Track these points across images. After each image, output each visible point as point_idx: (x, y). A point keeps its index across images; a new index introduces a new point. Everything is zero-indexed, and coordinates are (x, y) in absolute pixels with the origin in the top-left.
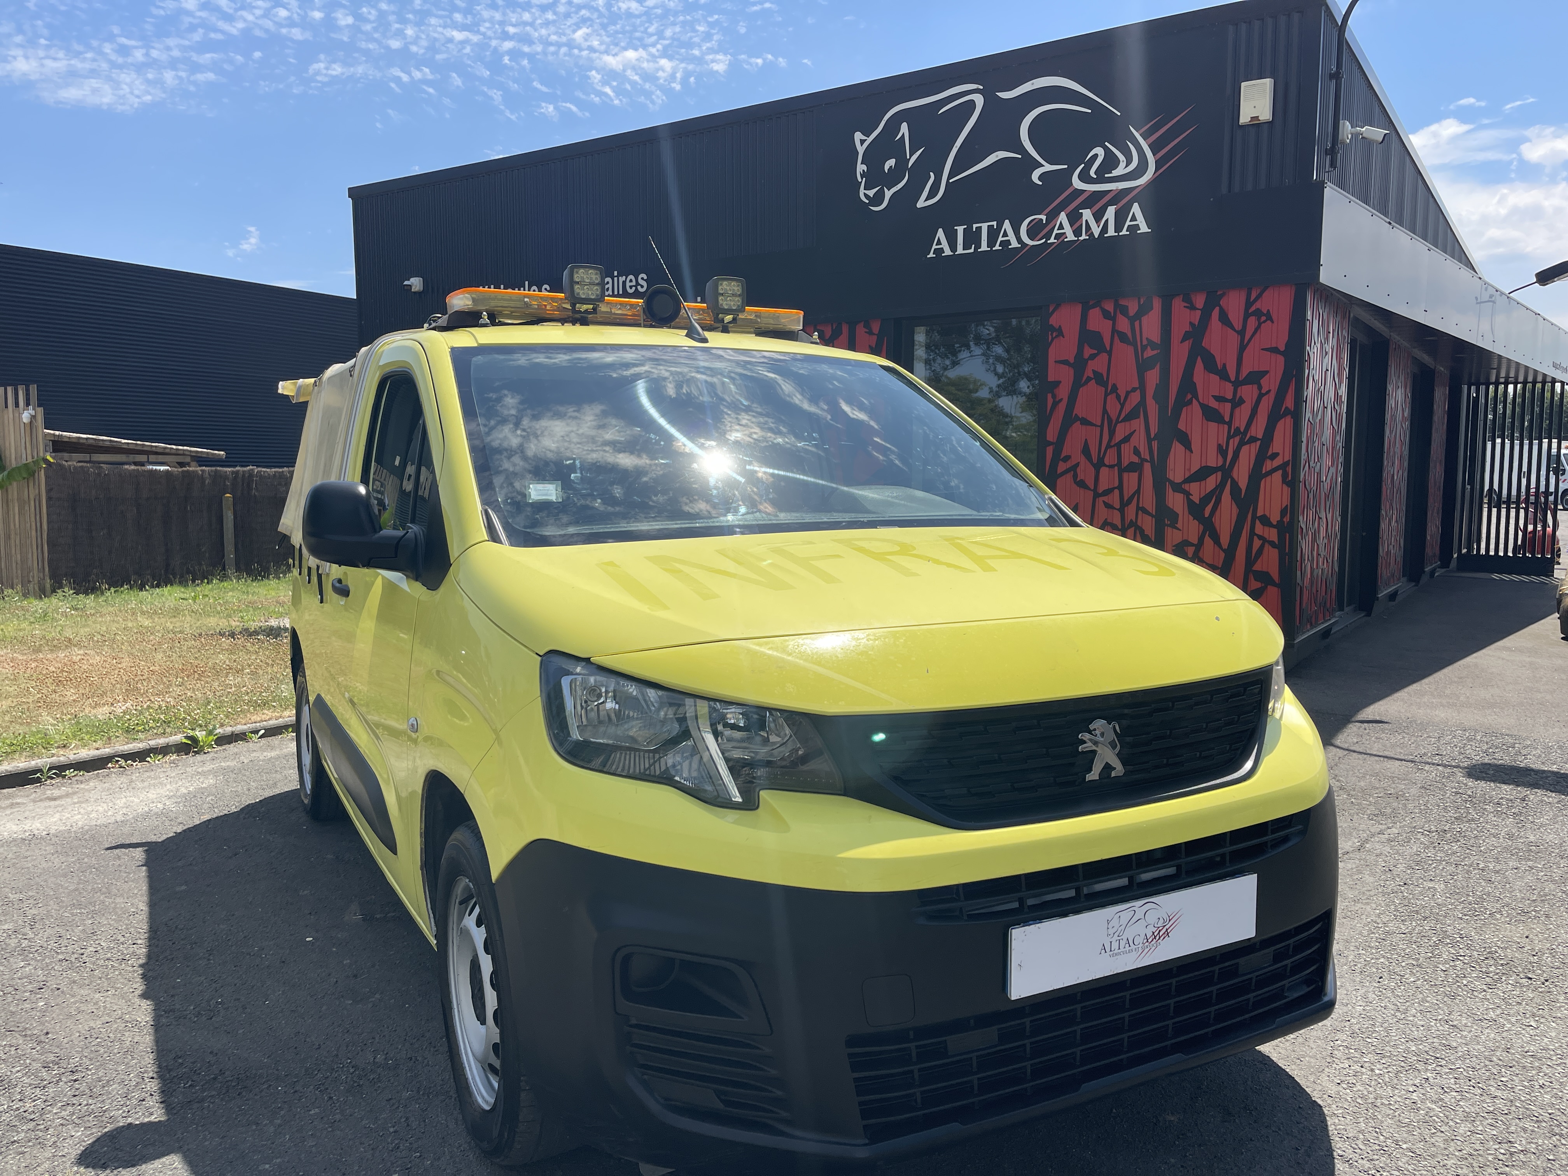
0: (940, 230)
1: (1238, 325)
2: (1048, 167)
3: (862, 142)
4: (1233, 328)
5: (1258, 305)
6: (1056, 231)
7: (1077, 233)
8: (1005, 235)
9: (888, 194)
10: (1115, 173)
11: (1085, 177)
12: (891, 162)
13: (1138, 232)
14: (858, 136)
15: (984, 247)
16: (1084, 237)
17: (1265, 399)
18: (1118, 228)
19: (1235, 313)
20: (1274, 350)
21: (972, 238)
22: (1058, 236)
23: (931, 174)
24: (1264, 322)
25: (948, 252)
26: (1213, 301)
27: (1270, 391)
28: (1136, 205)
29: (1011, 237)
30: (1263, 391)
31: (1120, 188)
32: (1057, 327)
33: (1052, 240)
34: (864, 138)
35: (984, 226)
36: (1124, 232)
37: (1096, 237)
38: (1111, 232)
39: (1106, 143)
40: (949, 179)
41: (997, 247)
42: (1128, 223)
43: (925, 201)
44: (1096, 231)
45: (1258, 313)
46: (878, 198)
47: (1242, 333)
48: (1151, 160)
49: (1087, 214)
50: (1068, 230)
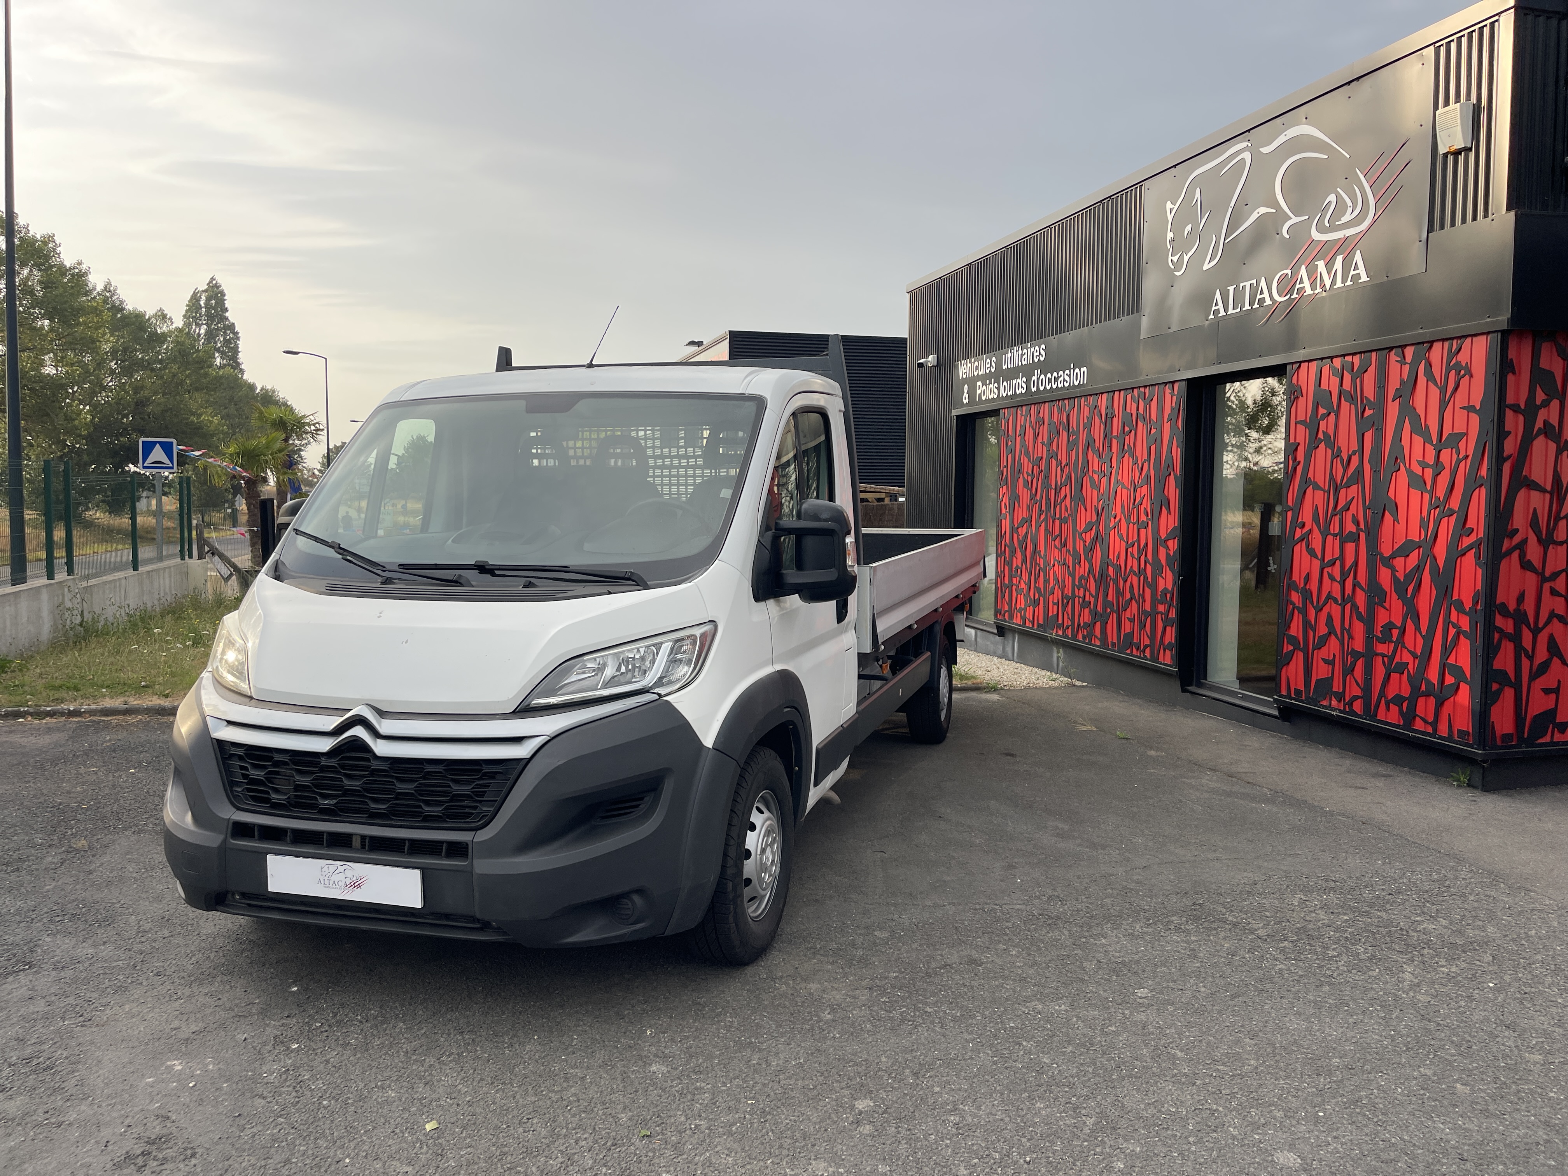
0: (1218, 291)
1: (1441, 381)
3: (1171, 210)
4: (1436, 384)
5: (1458, 358)
6: (1298, 286)
7: (1313, 288)
8: (1262, 293)
9: (1186, 258)
10: (1344, 219)
11: (1320, 226)
12: (1189, 228)
13: (1360, 281)
14: (1169, 205)
15: (1247, 307)
16: (1318, 290)
17: (1462, 464)
18: (1344, 281)
19: (1439, 367)
20: (1470, 409)
23: (1213, 238)
24: (1464, 376)
25: (1222, 313)
26: (1420, 354)
27: (1467, 457)
28: (1358, 252)
29: (1266, 295)
30: (1461, 457)
31: (1347, 236)
32: (1298, 386)
33: (1295, 296)
34: (1173, 206)
35: (1248, 284)
36: (1349, 283)
37: (1328, 289)
38: (1339, 284)
39: (1338, 189)
40: (1224, 240)
42: (1352, 273)
43: (1210, 262)
44: (1328, 282)
45: (1458, 367)
46: (1179, 264)
47: (1444, 389)
48: (1372, 202)
49: (1321, 265)
50: (1307, 284)
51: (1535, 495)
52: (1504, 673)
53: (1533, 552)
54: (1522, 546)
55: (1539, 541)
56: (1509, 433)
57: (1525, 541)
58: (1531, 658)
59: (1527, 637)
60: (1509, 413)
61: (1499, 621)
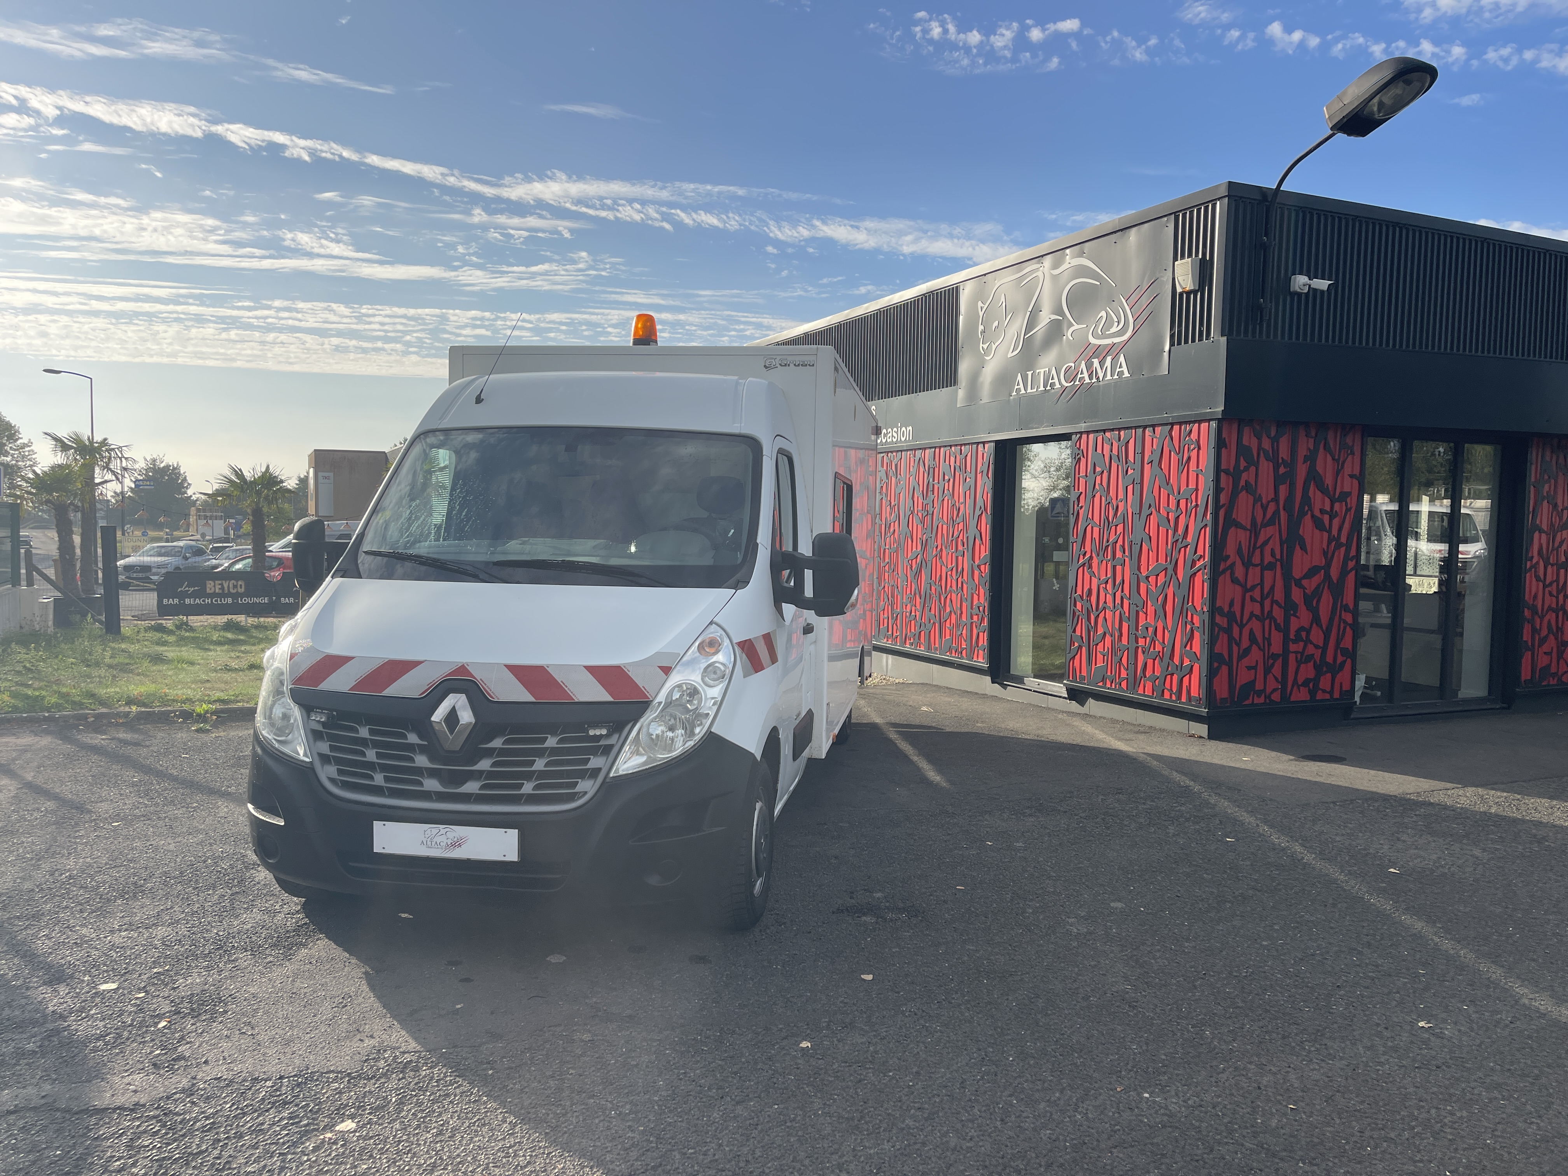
0: (1019, 375)
1: (1179, 452)
2: (1076, 327)
3: (982, 308)
4: (1176, 453)
5: (1191, 435)
6: (1079, 376)
7: (1091, 377)
8: (1053, 378)
9: (994, 347)
10: (1112, 331)
11: (1095, 334)
12: (996, 324)
13: (1123, 376)
14: (980, 304)
15: (1042, 388)
16: (1094, 380)
18: (1112, 375)
19: (1178, 441)
20: (1198, 472)
21: (1035, 380)
22: (1080, 380)
23: (1016, 332)
24: (1194, 449)
25: (1023, 391)
26: (1166, 431)
27: (1197, 505)
28: (1122, 355)
29: (1056, 380)
30: (1193, 505)
31: (1114, 343)
32: (1081, 450)
33: (1077, 383)
34: (983, 305)
35: (1042, 371)
36: (1116, 377)
37: (1101, 380)
38: (1109, 377)
39: (1107, 308)
40: (1025, 336)
41: (1048, 387)
42: (1118, 370)
43: (1013, 352)
44: (1101, 375)
45: (1190, 443)
46: (989, 351)
47: (1181, 457)
48: (1131, 320)
49: (1096, 362)
50: (1086, 375)
51: (1240, 531)
52: (1221, 655)
53: (1239, 572)
54: (1232, 567)
55: (1243, 564)
56: (1224, 489)
57: (1234, 564)
58: (1238, 645)
59: (1236, 630)
60: (1223, 476)
61: (1218, 619)
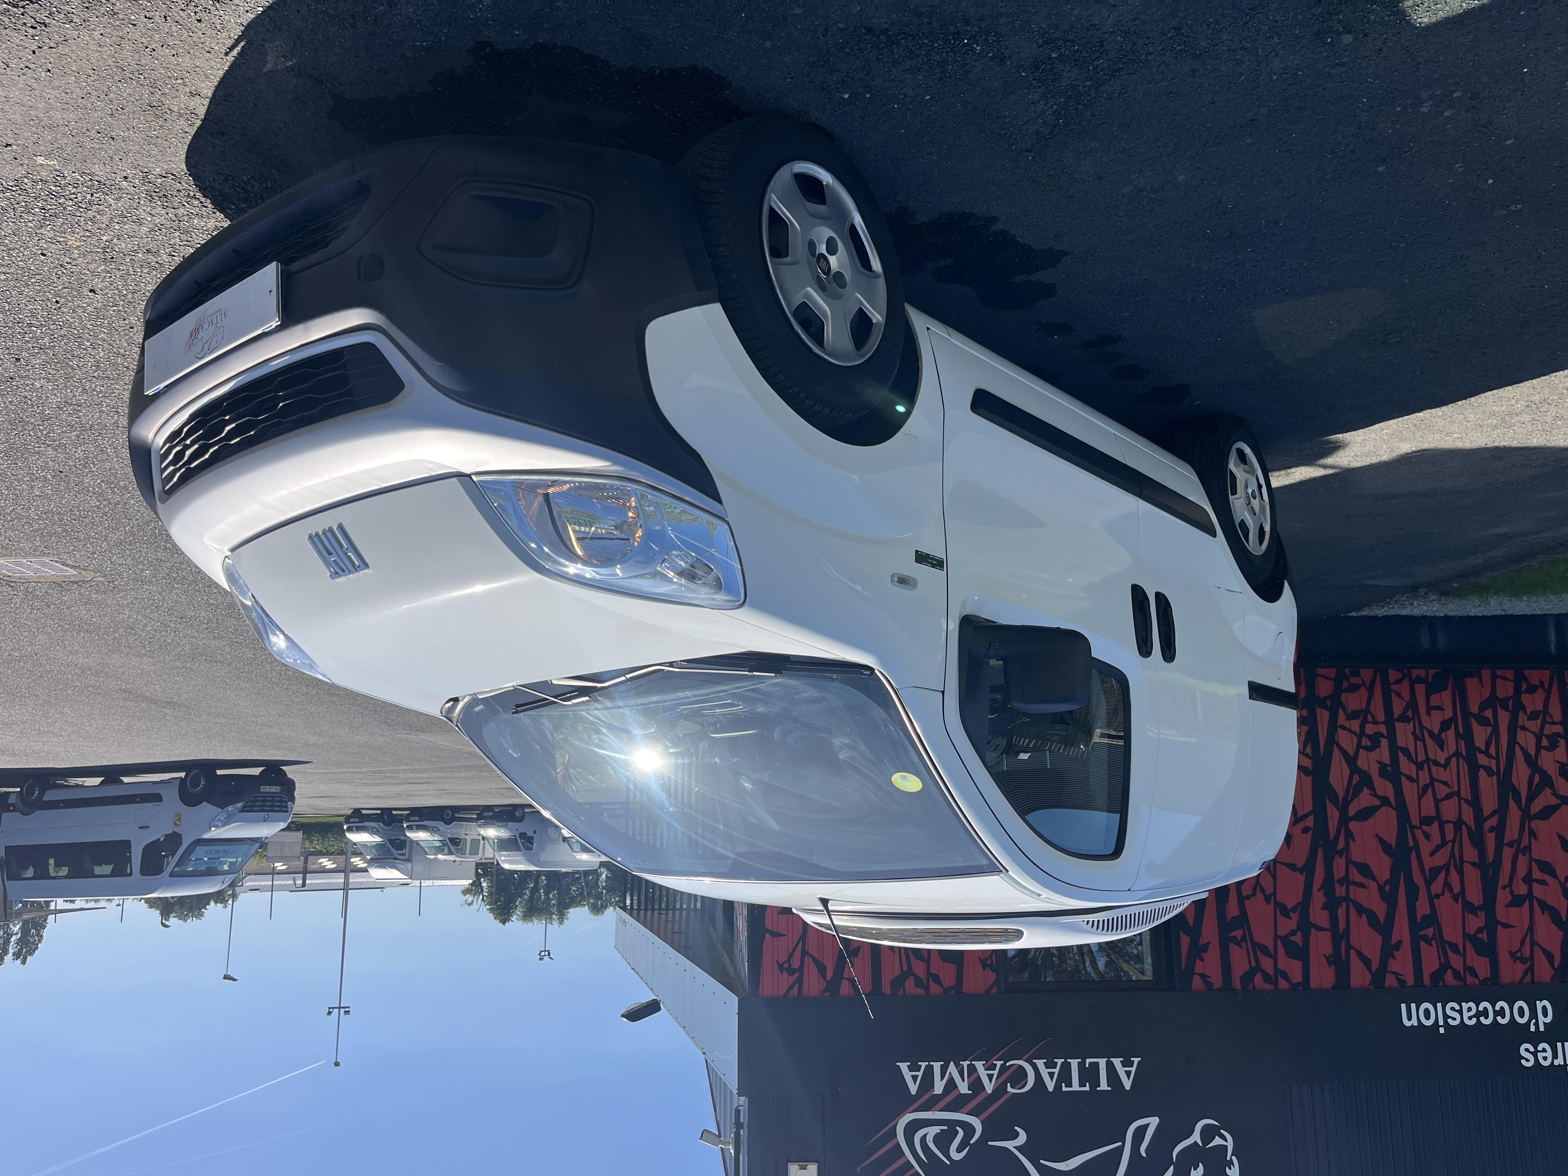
0: (1128, 1088)
1: (808, 960)
2: (1010, 1145)
4: (814, 959)
5: (792, 980)
6: (995, 1073)
7: (972, 1069)
8: (1051, 1075)
9: (1196, 1138)
10: (936, 1129)
11: (969, 1130)
13: (909, 1063)
15: (1074, 1063)
16: (965, 1064)
18: (932, 1067)
19: (811, 973)
20: (775, 934)
21: (1089, 1075)
22: (993, 1067)
23: (1144, 1155)
24: (784, 962)
25: (1117, 1062)
26: (833, 985)
28: (913, 1092)
29: (1044, 1072)
31: (930, 1113)
32: (987, 969)
33: (999, 1063)
35: (1076, 1087)
36: (923, 1065)
37: (952, 1062)
38: (937, 1066)
39: (948, 1163)
40: (1123, 1147)
41: (1060, 1062)
42: (920, 1074)
43: (1147, 1125)
44: (952, 1068)
46: (1208, 1133)
47: (805, 953)
48: (901, 1138)
49: (963, 1088)
50: (983, 1073)
